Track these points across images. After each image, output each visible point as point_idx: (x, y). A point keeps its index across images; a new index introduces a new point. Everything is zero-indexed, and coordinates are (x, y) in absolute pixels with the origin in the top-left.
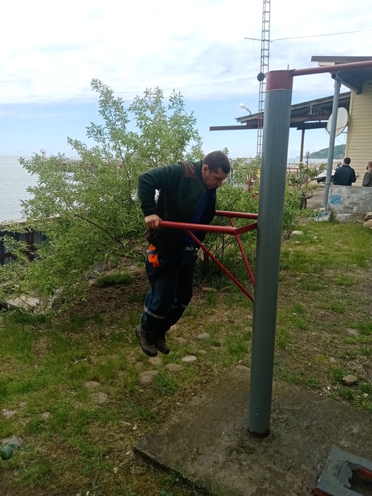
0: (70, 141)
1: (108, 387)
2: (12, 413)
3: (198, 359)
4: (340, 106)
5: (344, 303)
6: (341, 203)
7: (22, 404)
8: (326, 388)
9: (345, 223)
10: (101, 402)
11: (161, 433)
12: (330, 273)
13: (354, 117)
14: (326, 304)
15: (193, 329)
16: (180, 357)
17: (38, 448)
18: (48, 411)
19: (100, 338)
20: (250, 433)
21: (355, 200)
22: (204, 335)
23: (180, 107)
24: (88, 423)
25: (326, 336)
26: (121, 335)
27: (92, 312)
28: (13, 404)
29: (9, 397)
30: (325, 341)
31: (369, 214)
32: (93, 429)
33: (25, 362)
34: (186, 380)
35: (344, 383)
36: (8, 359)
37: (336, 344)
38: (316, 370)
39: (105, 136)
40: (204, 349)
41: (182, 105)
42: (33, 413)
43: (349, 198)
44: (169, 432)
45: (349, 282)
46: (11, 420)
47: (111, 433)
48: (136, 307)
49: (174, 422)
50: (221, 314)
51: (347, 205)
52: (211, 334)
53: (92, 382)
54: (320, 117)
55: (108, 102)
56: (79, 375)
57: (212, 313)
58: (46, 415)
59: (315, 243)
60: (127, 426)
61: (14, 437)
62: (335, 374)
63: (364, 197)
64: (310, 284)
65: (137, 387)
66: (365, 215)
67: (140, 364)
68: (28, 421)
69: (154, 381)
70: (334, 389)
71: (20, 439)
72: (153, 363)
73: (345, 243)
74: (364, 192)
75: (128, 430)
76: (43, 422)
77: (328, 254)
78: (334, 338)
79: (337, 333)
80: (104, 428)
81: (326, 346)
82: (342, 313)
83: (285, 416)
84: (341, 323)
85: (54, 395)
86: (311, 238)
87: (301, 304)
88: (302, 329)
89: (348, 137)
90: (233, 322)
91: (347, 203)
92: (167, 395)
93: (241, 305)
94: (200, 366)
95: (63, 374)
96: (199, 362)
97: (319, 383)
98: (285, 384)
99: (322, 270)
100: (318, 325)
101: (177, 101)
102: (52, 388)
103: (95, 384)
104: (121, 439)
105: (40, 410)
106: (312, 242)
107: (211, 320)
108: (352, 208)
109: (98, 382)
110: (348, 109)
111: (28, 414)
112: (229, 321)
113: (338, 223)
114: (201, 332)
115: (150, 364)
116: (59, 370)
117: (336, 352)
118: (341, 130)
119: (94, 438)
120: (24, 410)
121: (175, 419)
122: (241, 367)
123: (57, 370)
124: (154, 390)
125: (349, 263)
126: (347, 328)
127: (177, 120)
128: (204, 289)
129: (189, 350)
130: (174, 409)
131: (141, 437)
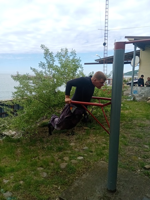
0: (31, 68)
1: (47, 170)
2: (7, 181)
3: (84, 158)
4: (136, 55)
5: (142, 134)
6: (138, 93)
7: (11, 177)
8: (138, 171)
9: (139, 101)
10: (44, 176)
11: (71, 190)
12: (135, 122)
13: (142, 60)
14: (135, 135)
15: (81, 145)
16: (76, 157)
17: (18, 197)
18: (22, 180)
19: (43, 149)
20: (108, 190)
21: (143, 92)
22: (86, 148)
23: (75, 55)
24: (39, 186)
25: (136, 148)
26: (51, 147)
27: (39, 137)
28: (8, 177)
29: (6, 174)
30: (136, 150)
31: (149, 98)
32: (41, 188)
33: (12, 159)
34: (79, 167)
35: (145, 168)
36: (5, 157)
37: (140, 151)
38: (133, 163)
39: (46, 67)
40: (86, 154)
41: (76, 55)
42: (16, 181)
43: (141, 91)
44: (74, 190)
45: (143, 126)
46: (7, 184)
47: (49, 190)
48: (57, 136)
49: (76, 186)
50: (92, 139)
51: (140, 94)
52: (89, 147)
53: (40, 168)
54: (128, 60)
55: (48, 53)
56: (34, 164)
57: (89, 138)
58: (21, 182)
59: (128, 109)
60: (56, 187)
61: (8, 192)
62: (141, 164)
63: (147, 91)
64: (128, 126)
65: (59, 170)
66: (148, 98)
67: (60, 160)
68: (14, 185)
69: (66, 167)
70: (141, 171)
71: (11, 193)
72: (65, 159)
73: (140, 109)
74: (147, 89)
75: (56, 189)
76: (20, 185)
77: (134, 114)
78: (139, 149)
79: (140, 147)
80: (46, 188)
81: (136, 152)
82: (141, 138)
83: (122, 183)
84: (142, 143)
85: (25, 173)
86: (126, 107)
87: (125, 134)
88: (126, 145)
89: (140, 67)
90: (97, 142)
91: (140, 93)
92: (72, 174)
93: (100, 135)
94: (85, 161)
95: (28, 164)
96: (84, 159)
97: (135, 168)
98: (121, 169)
99: (132, 120)
100: (132, 143)
101: (73, 53)
102: (24, 170)
103: (42, 169)
104: (54, 193)
105: (19, 180)
106: (127, 109)
107: (88, 141)
108: (142, 95)
109: (43, 167)
110: (139, 57)
111: (14, 182)
112: (96, 142)
113: (137, 101)
114: (85, 146)
115: (64, 160)
116: (26, 162)
117: (141, 155)
118: (137, 65)
119: (42, 193)
120: (13, 180)
121: (76, 184)
122: (102, 162)
123: (25, 162)
124: (66, 171)
125: (142, 118)
126: (144, 145)
127: (73, 60)
128: (84, 128)
129: (80, 154)
130: (75, 180)
131: (62, 192)
